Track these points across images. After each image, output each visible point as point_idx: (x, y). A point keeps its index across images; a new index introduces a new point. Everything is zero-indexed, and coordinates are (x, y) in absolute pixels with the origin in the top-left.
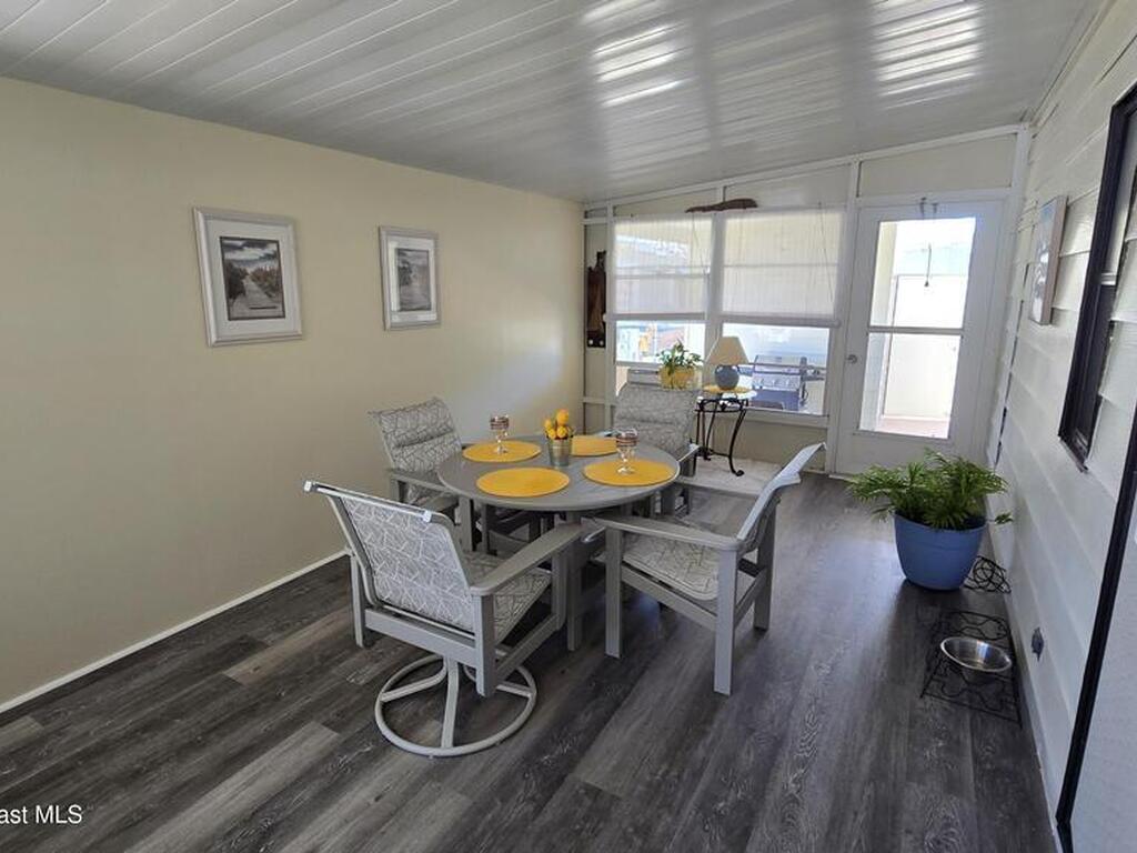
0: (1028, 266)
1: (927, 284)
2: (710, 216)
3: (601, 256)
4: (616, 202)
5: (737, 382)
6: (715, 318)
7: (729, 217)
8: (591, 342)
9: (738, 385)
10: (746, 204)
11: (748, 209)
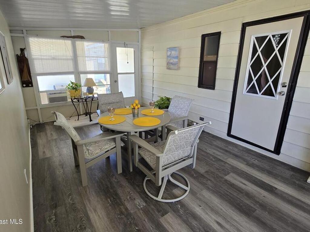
0: (153, 59)
1: (128, 63)
2: (71, 40)
3: (22, 50)
4: (28, 29)
5: (93, 91)
6: (77, 73)
7: (77, 41)
8: (25, 85)
9: (94, 92)
10: (82, 38)
11: (83, 39)
